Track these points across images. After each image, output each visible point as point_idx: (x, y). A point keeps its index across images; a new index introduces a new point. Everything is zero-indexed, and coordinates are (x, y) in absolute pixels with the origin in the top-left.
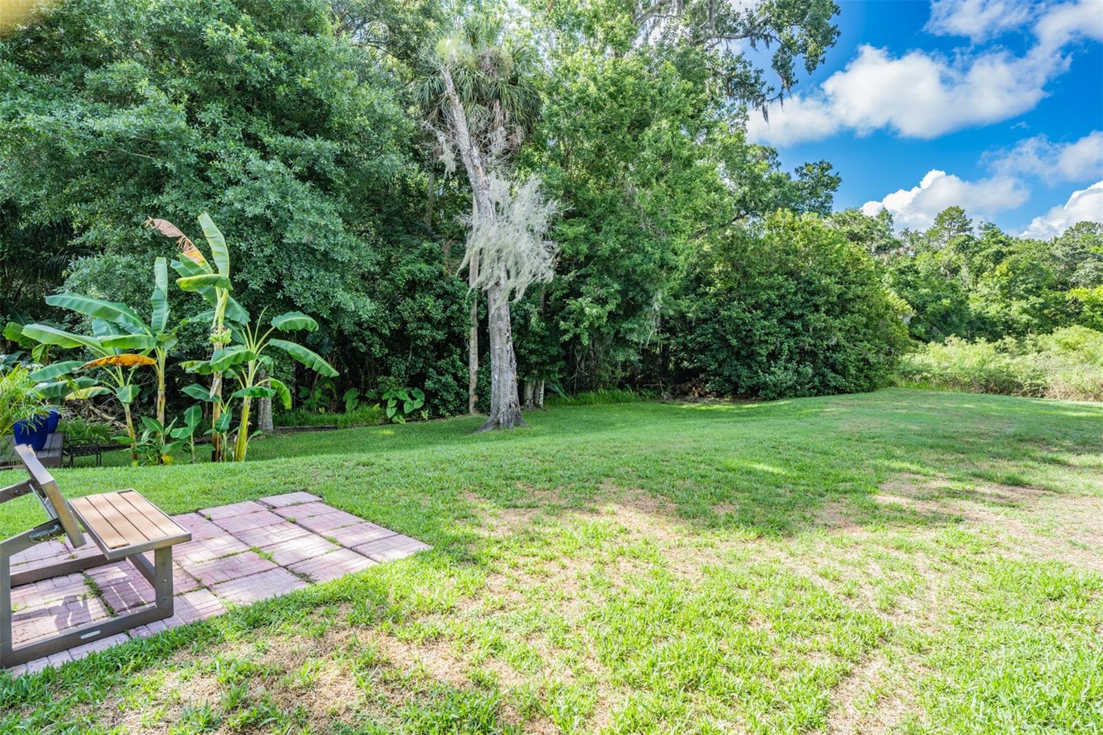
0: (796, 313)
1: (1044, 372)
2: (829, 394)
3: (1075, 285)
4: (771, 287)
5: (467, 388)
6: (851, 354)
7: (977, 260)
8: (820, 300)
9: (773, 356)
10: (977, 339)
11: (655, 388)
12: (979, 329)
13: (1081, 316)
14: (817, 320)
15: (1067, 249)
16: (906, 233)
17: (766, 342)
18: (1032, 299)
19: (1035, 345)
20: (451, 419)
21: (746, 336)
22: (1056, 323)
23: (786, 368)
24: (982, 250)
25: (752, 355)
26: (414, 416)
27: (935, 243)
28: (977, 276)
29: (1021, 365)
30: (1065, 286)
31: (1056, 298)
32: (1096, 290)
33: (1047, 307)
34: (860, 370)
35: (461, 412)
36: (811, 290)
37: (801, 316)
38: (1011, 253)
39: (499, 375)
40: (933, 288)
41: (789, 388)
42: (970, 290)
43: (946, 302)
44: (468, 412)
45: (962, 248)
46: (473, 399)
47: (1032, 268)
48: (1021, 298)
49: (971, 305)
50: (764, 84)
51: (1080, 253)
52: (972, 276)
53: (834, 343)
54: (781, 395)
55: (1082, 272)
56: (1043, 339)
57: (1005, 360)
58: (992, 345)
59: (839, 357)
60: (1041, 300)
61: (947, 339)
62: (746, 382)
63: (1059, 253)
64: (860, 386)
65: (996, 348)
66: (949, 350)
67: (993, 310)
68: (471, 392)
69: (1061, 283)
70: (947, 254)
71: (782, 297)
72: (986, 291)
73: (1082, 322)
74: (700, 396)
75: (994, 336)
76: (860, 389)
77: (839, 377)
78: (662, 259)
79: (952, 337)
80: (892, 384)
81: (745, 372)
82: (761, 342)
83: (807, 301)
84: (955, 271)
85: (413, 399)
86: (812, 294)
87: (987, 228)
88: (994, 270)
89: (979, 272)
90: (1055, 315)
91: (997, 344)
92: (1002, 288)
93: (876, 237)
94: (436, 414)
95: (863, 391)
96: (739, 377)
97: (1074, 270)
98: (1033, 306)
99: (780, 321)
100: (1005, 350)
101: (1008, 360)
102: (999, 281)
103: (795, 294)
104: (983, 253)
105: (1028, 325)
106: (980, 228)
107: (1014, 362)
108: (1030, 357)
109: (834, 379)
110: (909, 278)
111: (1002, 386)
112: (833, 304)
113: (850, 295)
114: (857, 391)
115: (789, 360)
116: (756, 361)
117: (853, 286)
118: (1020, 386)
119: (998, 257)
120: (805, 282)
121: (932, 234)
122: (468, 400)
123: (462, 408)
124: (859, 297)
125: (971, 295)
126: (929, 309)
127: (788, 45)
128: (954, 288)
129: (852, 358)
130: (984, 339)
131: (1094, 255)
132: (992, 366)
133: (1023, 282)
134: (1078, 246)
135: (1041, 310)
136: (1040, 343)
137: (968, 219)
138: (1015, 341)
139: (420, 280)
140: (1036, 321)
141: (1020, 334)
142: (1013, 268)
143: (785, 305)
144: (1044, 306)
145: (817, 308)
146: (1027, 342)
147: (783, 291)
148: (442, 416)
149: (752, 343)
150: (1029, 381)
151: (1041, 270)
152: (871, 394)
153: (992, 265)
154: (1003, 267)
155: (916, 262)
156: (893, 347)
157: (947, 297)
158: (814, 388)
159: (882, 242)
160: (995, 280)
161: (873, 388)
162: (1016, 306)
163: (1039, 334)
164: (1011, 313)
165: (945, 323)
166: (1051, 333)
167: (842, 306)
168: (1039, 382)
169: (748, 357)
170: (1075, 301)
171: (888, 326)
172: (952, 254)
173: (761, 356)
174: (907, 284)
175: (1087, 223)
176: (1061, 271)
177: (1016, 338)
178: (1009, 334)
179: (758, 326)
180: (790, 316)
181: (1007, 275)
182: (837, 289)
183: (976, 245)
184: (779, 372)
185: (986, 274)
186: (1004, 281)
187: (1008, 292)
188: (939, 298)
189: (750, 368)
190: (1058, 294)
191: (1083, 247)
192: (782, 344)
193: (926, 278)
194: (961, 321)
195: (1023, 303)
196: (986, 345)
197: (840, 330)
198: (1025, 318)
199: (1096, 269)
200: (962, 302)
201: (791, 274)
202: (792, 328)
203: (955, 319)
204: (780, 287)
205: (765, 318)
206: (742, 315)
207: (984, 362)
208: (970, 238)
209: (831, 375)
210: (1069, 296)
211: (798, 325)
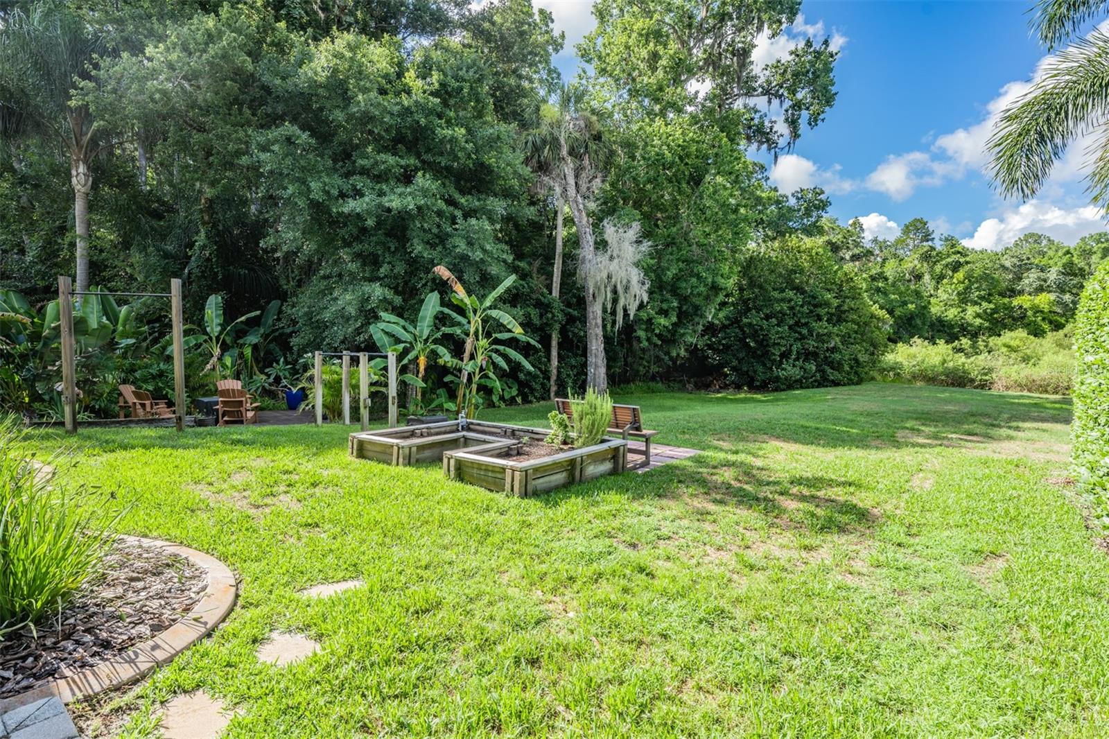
0: (803, 321)
1: (991, 370)
2: (827, 386)
3: (1021, 292)
4: (783, 300)
5: (549, 379)
6: (844, 355)
7: (938, 268)
8: (822, 311)
9: (785, 355)
10: (938, 341)
11: (681, 381)
12: (939, 331)
13: (1026, 321)
14: (822, 327)
15: (1015, 260)
16: (875, 241)
17: (779, 344)
18: (984, 304)
19: (986, 346)
20: (537, 404)
21: (763, 340)
22: (1005, 327)
23: (794, 366)
24: (942, 259)
25: (766, 354)
26: (512, 401)
27: (902, 251)
28: (938, 283)
29: (974, 364)
30: (1013, 293)
31: (1004, 304)
32: (1039, 298)
33: (997, 313)
34: (851, 368)
35: (544, 399)
36: (815, 303)
37: (806, 324)
38: (967, 263)
39: (595, 369)
40: (900, 294)
41: (796, 381)
42: (931, 296)
43: (911, 307)
44: (550, 398)
45: (926, 257)
46: (554, 389)
47: (985, 277)
48: (976, 303)
49: (932, 309)
50: (776, 132)
51: (1026, 264)
52: (934, 282)
53: (832, 345)
54: (790, 387)
55: (1027, 281)
56: (993, 341)
57: (961, 359)
58: (950, 346)
59: (837, 356)
60: (992, 306)
61: (912, 340)
62: (761, 376)
63: (1008, 264)
64: (851, 380)
65: (954, 349)
66: (913, 350)
67: (952, 314)
68: (552, 382)
69: (1009, 290)
70: (912, 262)
71: (792, 308)
72: (945, 296)
73: (1027, 326)
74: (721, 387)
75: (952, 338)
76: (851, 383)
77: (836, 373)
78: (713, 282)
79: (916, 339)
80: (873, 379)
81: (760, 369)
82: (775, 344)
83: (811, 312)
84: (919, 277)
85: (510, 388)
86: (815, 306)
87: (947, 240)
88: (952, 277)
89: (939, 279)
90: (1003, 319)
91: (954, 344)
92: (959, 294)
93: (851, 246)
94: (526, 401)
95: (853, 384)
96: (755, 372)
97: (1020, 279)
98: (985, 311)
99: (790, 327)
100: (961, 350)
101: (963, 359)
102: (956, 288)
103: (802, 306)
104: (944, 262)
105: (980, 328)
106: (941, 240)
107: (969, 361)
108: (981, 357)
109: (832, 375)
110: (880, 285)
111: (959, 380)
112: (832, 315)
113: (846, 307)
114: (849, 384)
115: (797, 359)
116: (770, 360)
117: (847, 301)
118: (972, 381)
119: (956, 267)
120: (809, 296)
121: (899, 242)
122: (549, 390)
123: (545, 396)
124: (852, 309)
125: (932, 300)
126: (897, 313)
127: (797, 106)
128: (918, 294)
129: (846, 358)
130: (943, 341)
131: (1037, 265)
132: (951, 364)
133: (978, 289)
134: (1024, 257)
135: (992, 314)
136: (991, 344)
137: (931, 230)
138: (969, 342)
139: (523, 294)
140: (987, 324)
141: (974, 335)
142: (969, 277)
143: (794, 314)
144: (995, 311)
145: (819, 318)
146: (980, 343)
147: (793, 303)
148: (531, 402)
149: (768, 345)
150: (979, 377)
151: (993, 278)
152: (858, 387)
153: (951, 273)
154: (960, 275)
155: (885, 270)
156: (875, 348)
157: (912, 303)
158: (815, 381)
159: (856, 251)
160: (953, 287)
161: (860, 382)
162: (971, 310)
163: (990, 336)
164: (966, 317)
165: (910, 325)
166: (999, 335)
167: (838, 317)
168: (987, 378)
169: (763, 356)
170: (1021, 307)
171: (873, 332)
172: (916, 262)
173: (775, 355)
174: (878, 290)
175: (1033, 234)
176: (1010, 281)
177: (970, 339)
178: (964, 336)
179: (773, 332)
180: (797, 324)
181: (963, 283)
182: (835, 303)
183: (937, 255)
184: (789, 368)
185: (945, 281)
186: (961, 288)
187: (964, 298)
188: (905, 303)
189: (764, 365)
190: (1006, 300)
191: (1028, 259)
192: (791, 346)
193: (894, 285)
194: (924, 324)
195: (977, 308)
196: (946, 346)
197: (837, 335)
198: (978, 321)
199: (1039, 278)
200: (925, 308)
201: (799, 289)
202: (800, 333)
203: (919, 322)
204: (790, 300)
205: (778, 325)
206: (760, 323)
207: (944, 361)
208: (933, 249)
209: (829, 371)
210: (1016, 302)
211: (805, 331)
